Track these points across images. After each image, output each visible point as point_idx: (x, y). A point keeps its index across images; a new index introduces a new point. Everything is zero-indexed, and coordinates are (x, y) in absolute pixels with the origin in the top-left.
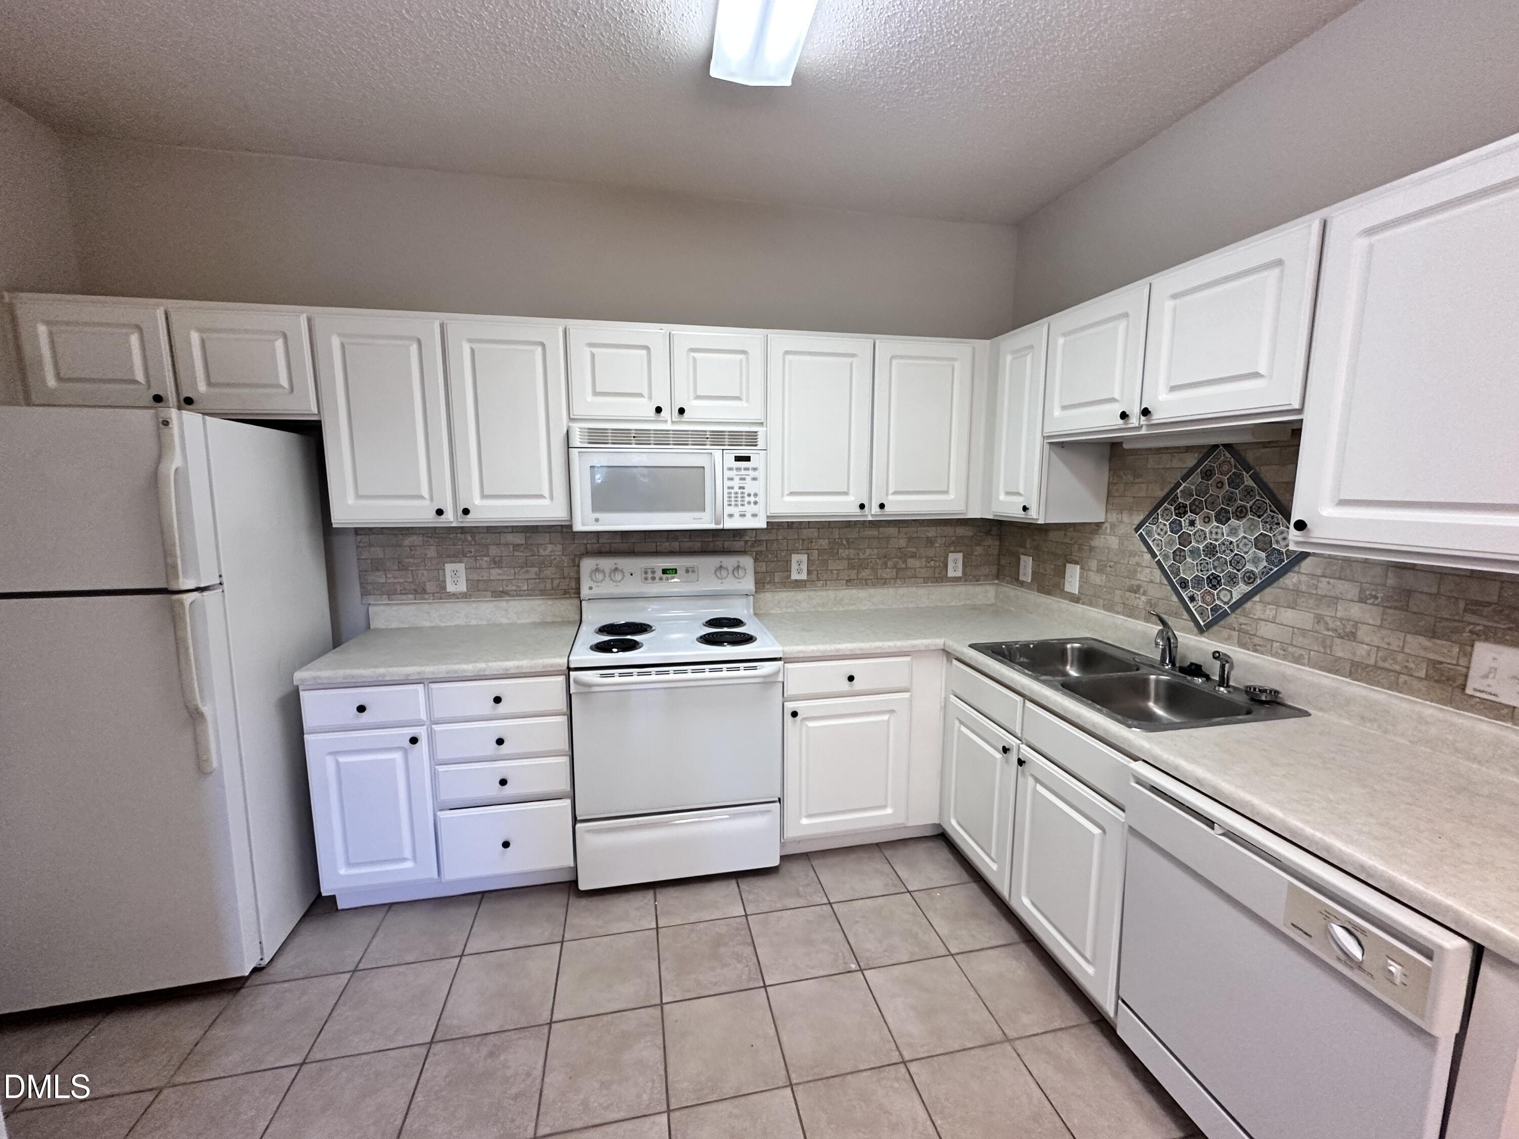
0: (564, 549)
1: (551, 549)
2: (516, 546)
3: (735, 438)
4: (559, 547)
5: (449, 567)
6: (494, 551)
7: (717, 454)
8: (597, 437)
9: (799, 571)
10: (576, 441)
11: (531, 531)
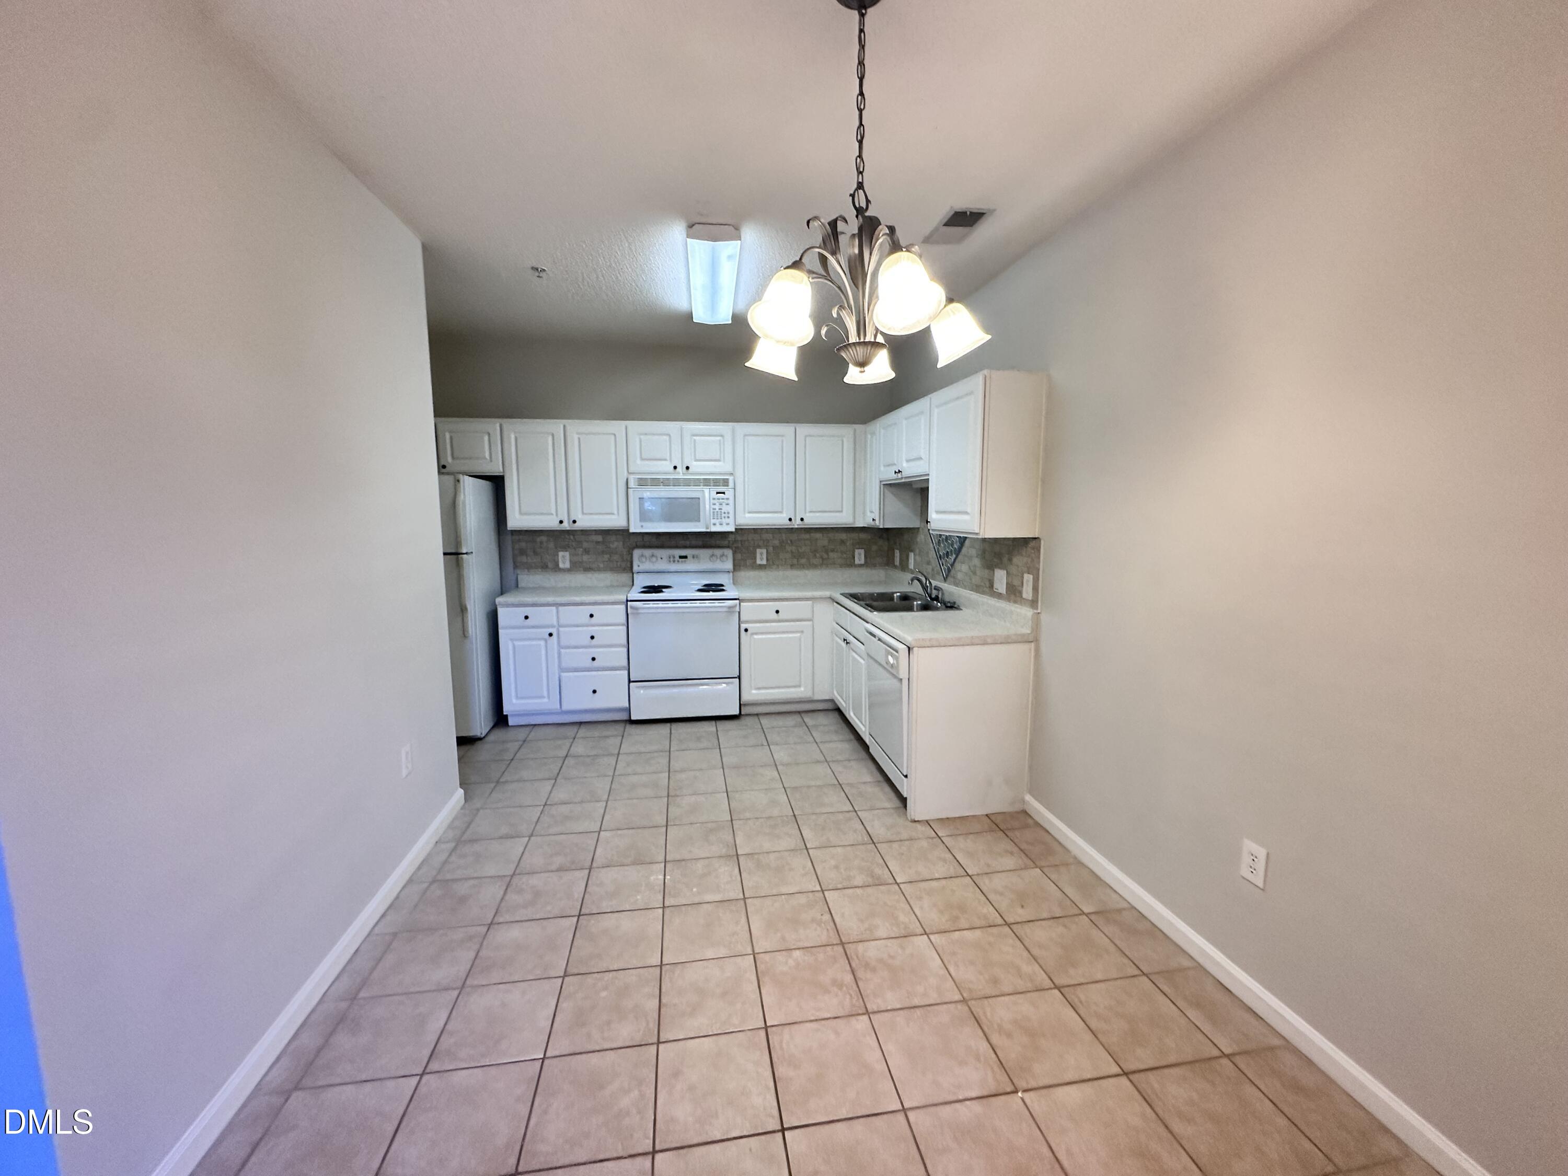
0: (624, 544)
1: (616, 544)
2: (598, 543)
3: (716, 482)
4: (621, 543)
5: (561, 554)
6: (585, 545)
7: (707, 491)
8: (642, 482)
9: (761, 558)
10: (631, 484)
11: (606, 533)
